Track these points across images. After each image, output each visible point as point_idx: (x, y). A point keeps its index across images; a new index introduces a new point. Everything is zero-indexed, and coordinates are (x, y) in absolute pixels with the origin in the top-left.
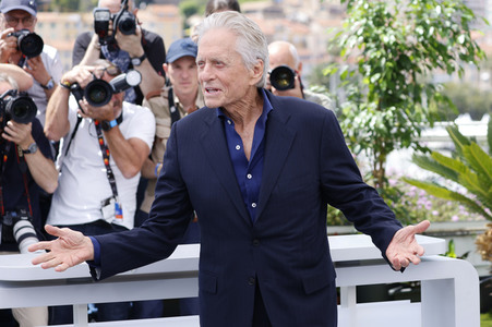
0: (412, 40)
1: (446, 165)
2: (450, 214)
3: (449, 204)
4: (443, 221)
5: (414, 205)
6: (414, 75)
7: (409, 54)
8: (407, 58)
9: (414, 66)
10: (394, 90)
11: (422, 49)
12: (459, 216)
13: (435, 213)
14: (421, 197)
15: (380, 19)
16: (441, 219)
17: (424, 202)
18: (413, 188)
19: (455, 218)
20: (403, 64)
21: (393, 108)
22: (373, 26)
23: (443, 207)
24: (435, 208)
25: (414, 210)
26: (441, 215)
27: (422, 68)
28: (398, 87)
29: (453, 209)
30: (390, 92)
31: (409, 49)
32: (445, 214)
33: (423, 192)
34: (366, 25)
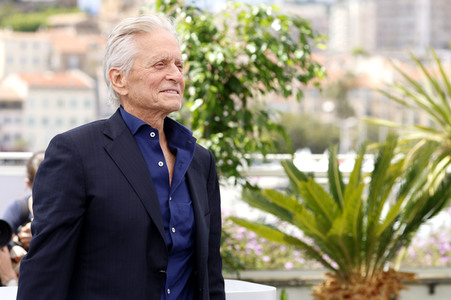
0: (244, 59)
1: (280, 204)
2: (283, 260)
3: (283, 249)
4: (276, 269)
5: (242, 249)
6: (244, 101)
7: (240, 76)
8: (237, 80)
9: (245, 91)
10: (221, 116)
11: (254, 70)
12: (294, 263)
13: (266, 259)
14: (250, 240)
15: (206, 35)
16: (273, 266)
17: (254, 247)
18: (241, 230)
19: (289, 265)
20: (233, 87)
22: (198, 43)
23: (276, 253)
24: (266, 253)
25: (242, 255)
26: (272, 261)
27: (253, 92)
28: (226, 114)
29: (286, 255)
30: (217, 119)
31: (239, 71)
32: (278, 261)
33: (252, 234)
34: (190, 41)
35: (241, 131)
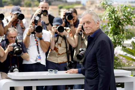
0: (122, 17)
1: (131, 51)
2: (131, 64)
3: (131, 61)
4: (129, 66)
5: (122, 61)
6: (122, 27)
7: (121, 21)
8: (121, 22)
9: (123, 25)
10: (117, 31)
11: (125, 20)
12: (134, 65)
13: (127, 64)
14: (124, 59)
15: (113, 12)
16: (129, 65)
17: (124, 61)
18: (122, 57)
19: (132, 65)
20: (120, 24)
21: (116, 36)
22: (111, 14)
23: (129, 62)
24: (127, 62)
25: (121, 63)
26: (129, 64)
27: (125, 25)
28: (118, 30)
29: (132, 63)
30: (116, 31)
31: (121, 20)
32: (130, 64)
33: (124, 58)
34: (109, 13)
35: (122, 34)
